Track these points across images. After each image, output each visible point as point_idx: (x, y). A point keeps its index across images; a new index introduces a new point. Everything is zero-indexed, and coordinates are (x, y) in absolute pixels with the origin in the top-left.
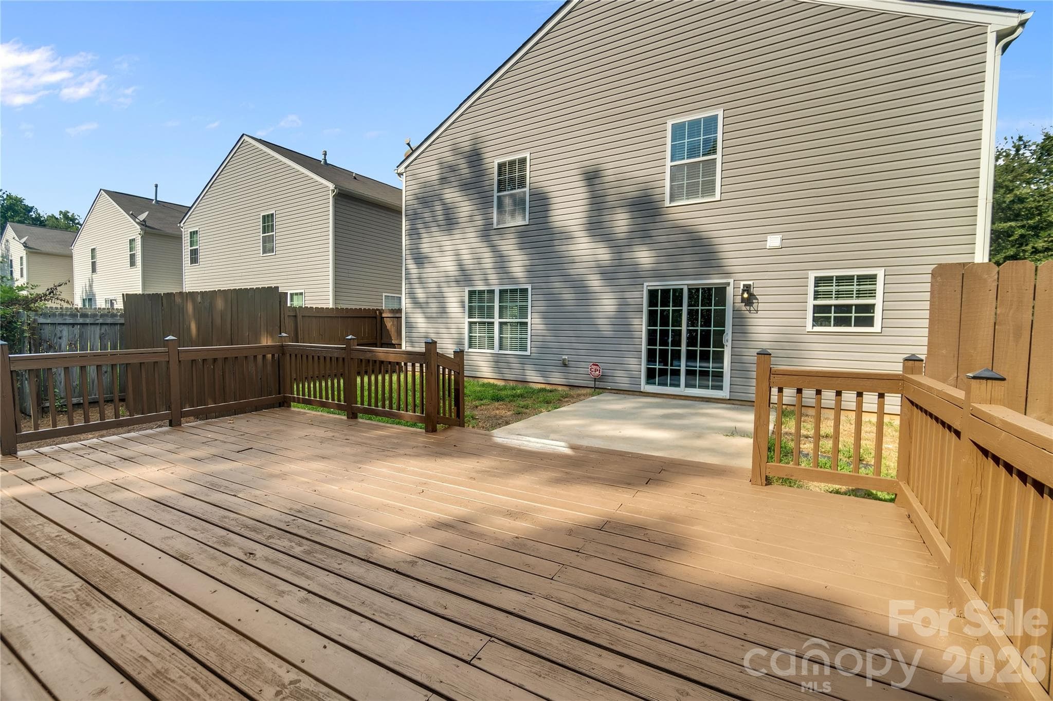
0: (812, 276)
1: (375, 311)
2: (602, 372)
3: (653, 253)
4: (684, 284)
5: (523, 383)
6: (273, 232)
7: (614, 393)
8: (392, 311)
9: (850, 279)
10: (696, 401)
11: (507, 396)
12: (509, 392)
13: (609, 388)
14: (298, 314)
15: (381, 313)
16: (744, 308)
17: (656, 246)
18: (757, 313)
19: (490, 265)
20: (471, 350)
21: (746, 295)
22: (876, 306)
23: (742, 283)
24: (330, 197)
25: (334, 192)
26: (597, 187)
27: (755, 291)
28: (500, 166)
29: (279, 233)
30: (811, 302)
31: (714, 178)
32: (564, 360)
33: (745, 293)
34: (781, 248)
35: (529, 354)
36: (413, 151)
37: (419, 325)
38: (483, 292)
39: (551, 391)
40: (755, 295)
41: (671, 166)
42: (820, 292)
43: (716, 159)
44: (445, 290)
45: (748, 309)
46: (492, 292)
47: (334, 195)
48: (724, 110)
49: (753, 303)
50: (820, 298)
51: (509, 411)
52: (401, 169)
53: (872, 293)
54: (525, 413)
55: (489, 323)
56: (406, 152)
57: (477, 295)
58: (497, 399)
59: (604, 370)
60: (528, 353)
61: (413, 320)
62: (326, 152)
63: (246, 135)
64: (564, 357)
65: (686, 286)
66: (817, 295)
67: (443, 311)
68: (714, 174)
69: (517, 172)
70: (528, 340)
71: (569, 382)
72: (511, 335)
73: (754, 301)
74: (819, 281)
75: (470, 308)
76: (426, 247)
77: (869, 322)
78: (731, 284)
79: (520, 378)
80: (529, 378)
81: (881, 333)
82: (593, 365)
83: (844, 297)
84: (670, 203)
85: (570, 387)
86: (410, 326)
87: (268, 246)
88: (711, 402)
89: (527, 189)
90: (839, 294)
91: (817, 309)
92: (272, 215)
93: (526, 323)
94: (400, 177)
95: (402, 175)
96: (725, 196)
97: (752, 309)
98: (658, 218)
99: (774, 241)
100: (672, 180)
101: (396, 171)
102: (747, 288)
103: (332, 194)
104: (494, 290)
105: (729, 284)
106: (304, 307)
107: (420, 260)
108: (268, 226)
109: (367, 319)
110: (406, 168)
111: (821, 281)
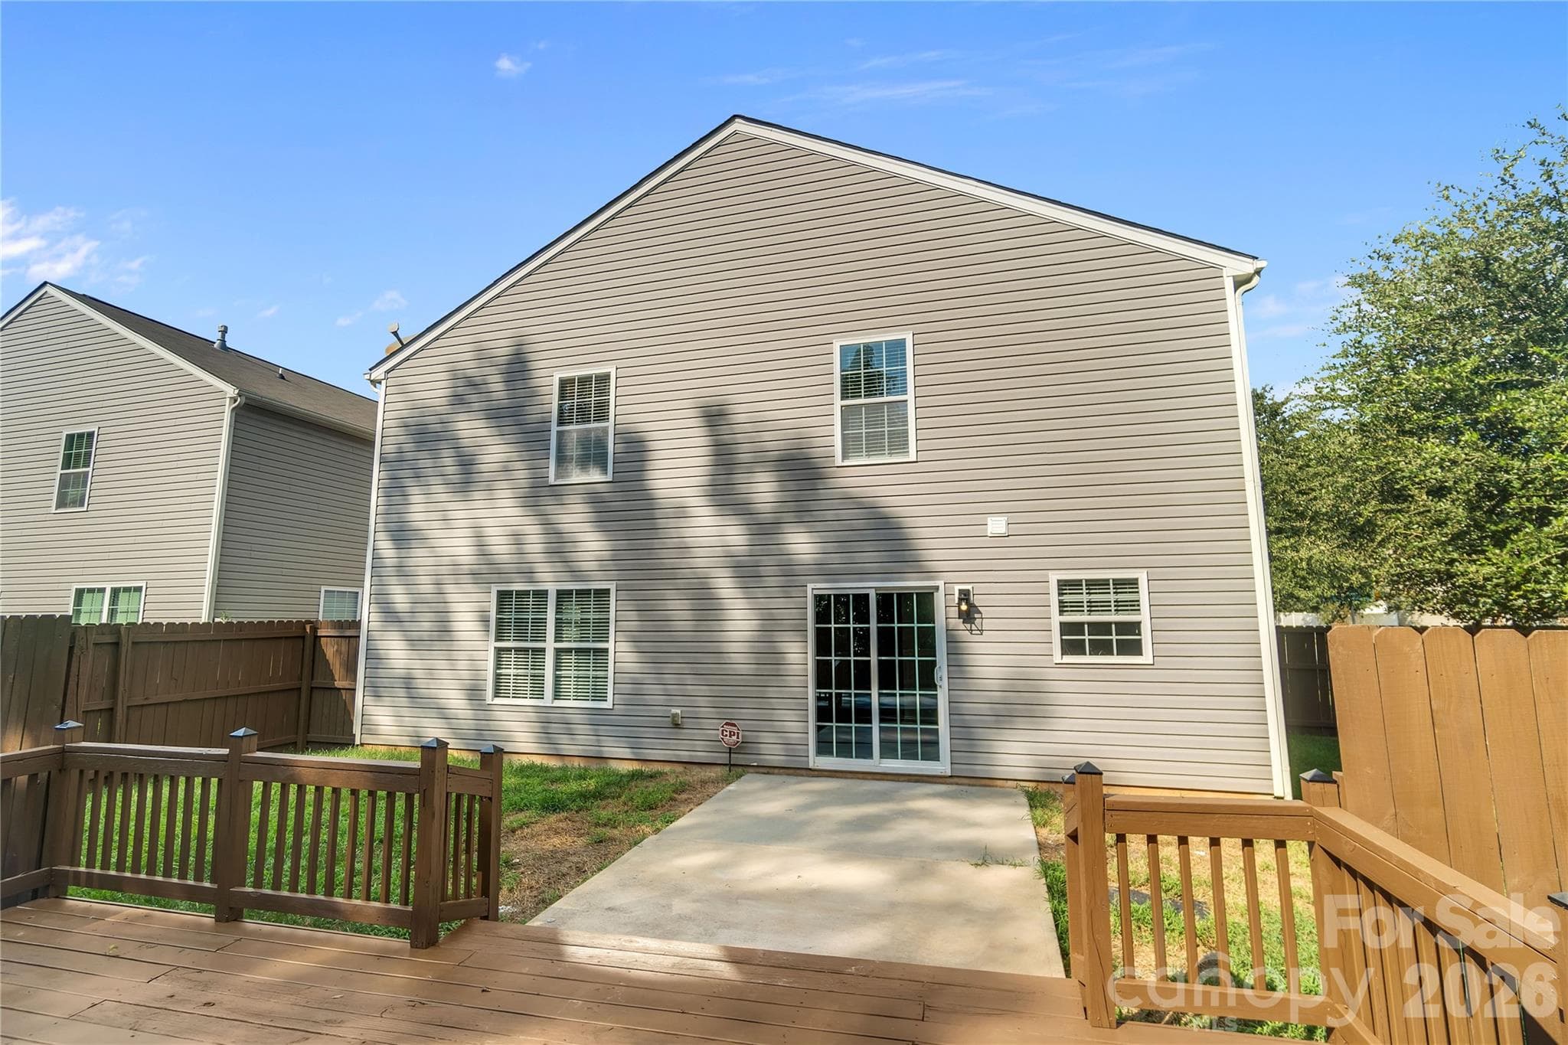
0: (1054, 578)
1: (301, 625)
2: (743, 736)
3: (816, 537)
4: (870, 587)
5: (598, 761)
6: (89, 466)
7: (764, 773)
8: (339, 625)
9: (1103, 584)
10: (899, 781)
11: (573, 797)
12: (574, 786)
13: (755, 764)
14: (124, 640)
15: (315, 629)
16: (962, 627)
17: (820, 526)
18: (982, 634)
19: (539, 548)
20: (498, 701)
21: (964, 607)
22: (1142, 625)
23: (957, 587)
24: (226, 411)
25: (235, 401)
26: (724, 429)
27: (977, 600)
28: (564, 384)
29: (99, 471)
30: (1056, 619)
31: (906, 428)
32: (675, 716)
33: (963, 604)
34: (1008, 536)
35: (611, 707)
36: (404, 346)
37: (393, 654)
38: (526, 593)
39: (651, 777)
40: (977, 607)
41: (842, 407)
42: (1066, 602)
43: (906, 401)
44: (449, 588)
45: (969, 629)
46: (542, 595)
47: (234, 409)
48: (913, 335)
49: (975, 619)
50: (1067, 611)
51: (580, 836)
52: (378, 374)
53: (1134, 606)
54: (613, 839)
55: (535, 650)
56: (388, 345)
57: (514, 599)
58: (553, 806)
59: (746, 733)
60: (608, 705)
61: (380, 645)
62: (226, 328)
63: (50, 284)
64: (675, 711)
65: (874, 590)
66: (1063, 608)
67: (444, 631)
68: (905, 423)
69: (593, 396)
70: (608, 680)
71: (679, 755)
72: (576, 672)
73: (976, 616)
74: (1064, 586)
75: (500, 623)
76: (419, 512)
77: (1135, 648)
78: (940, 588)
79: (592, 751)
80: (607, 752)
81: (1153, 665)
82: (726, 724)
83: (1098, 611)
84: (843, 461)
85: (685, 765)
86: (373, 656)
87: (71, 493)
88: (923, 782)
89: (610, 424)
90: (1092, 607)
91: (1066, 628)
92: (91, 435)
93: (606, 651)
94: (375, 387)
95: (380, 383)
96: (923, 456)
97: (974, 627)
98: (820, 484)
99: (997, 525)
100: (843, 428)
101: (367, 376)
102: (965, 596)
103: (230, 405)
104: (547, 591)
105: (937, 588)
106: (140, 622)
107: (402, 535)
108: (78, 455)
109: (283, 642)
110: (388, 372)
111: (1065, 585)
